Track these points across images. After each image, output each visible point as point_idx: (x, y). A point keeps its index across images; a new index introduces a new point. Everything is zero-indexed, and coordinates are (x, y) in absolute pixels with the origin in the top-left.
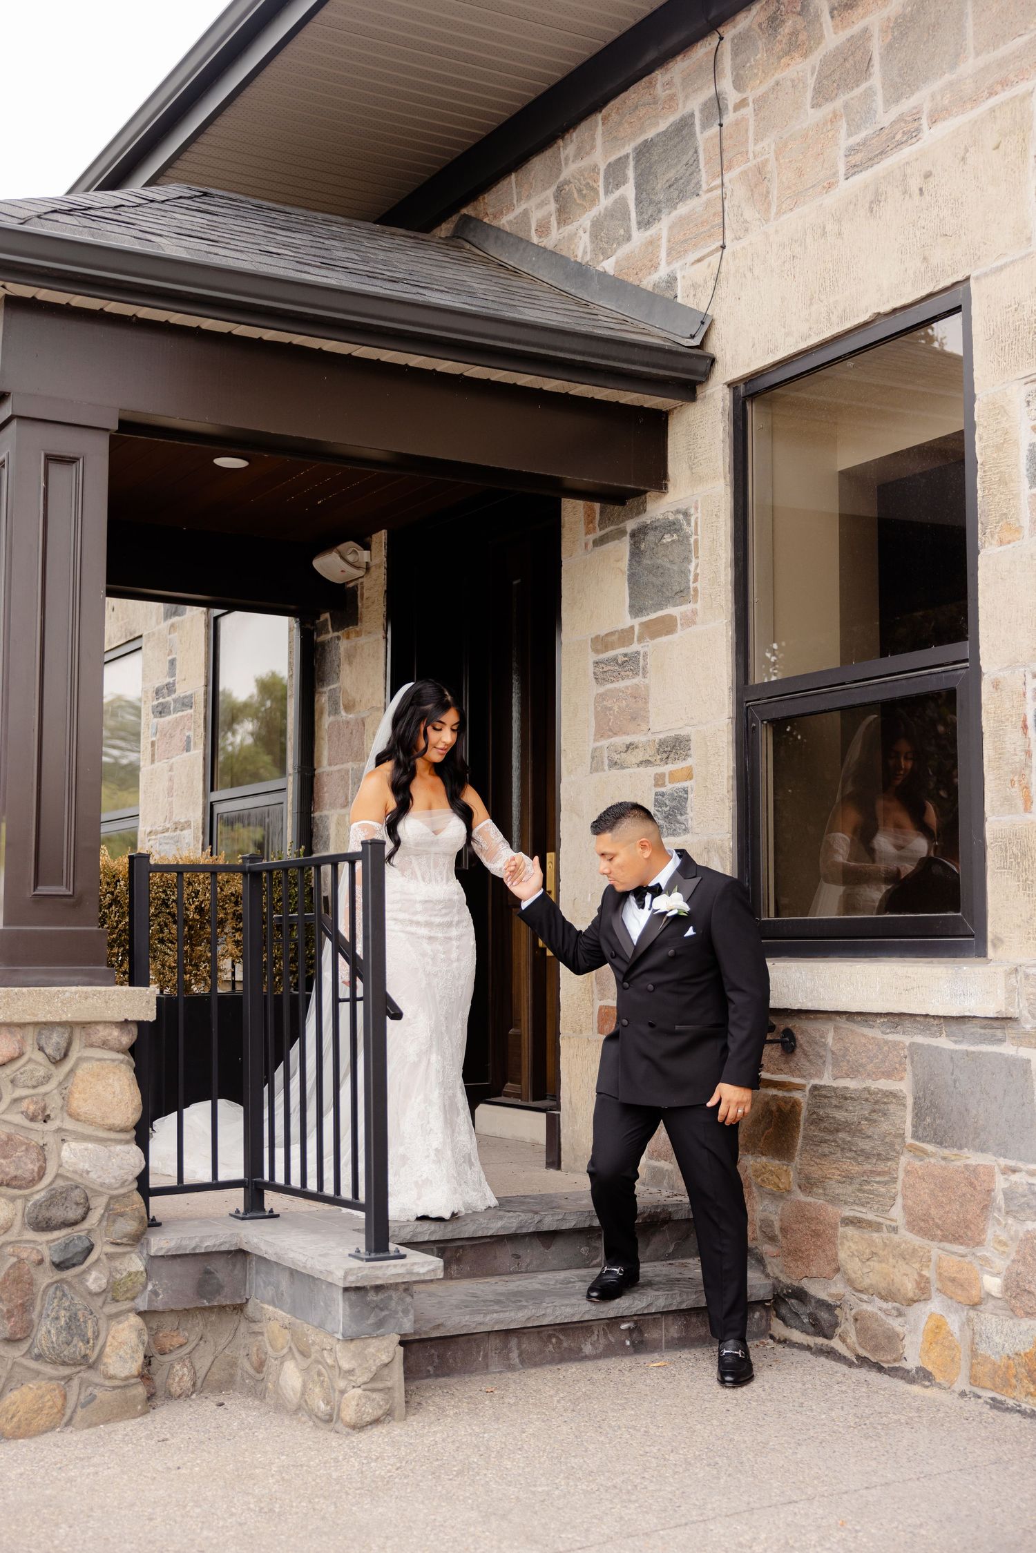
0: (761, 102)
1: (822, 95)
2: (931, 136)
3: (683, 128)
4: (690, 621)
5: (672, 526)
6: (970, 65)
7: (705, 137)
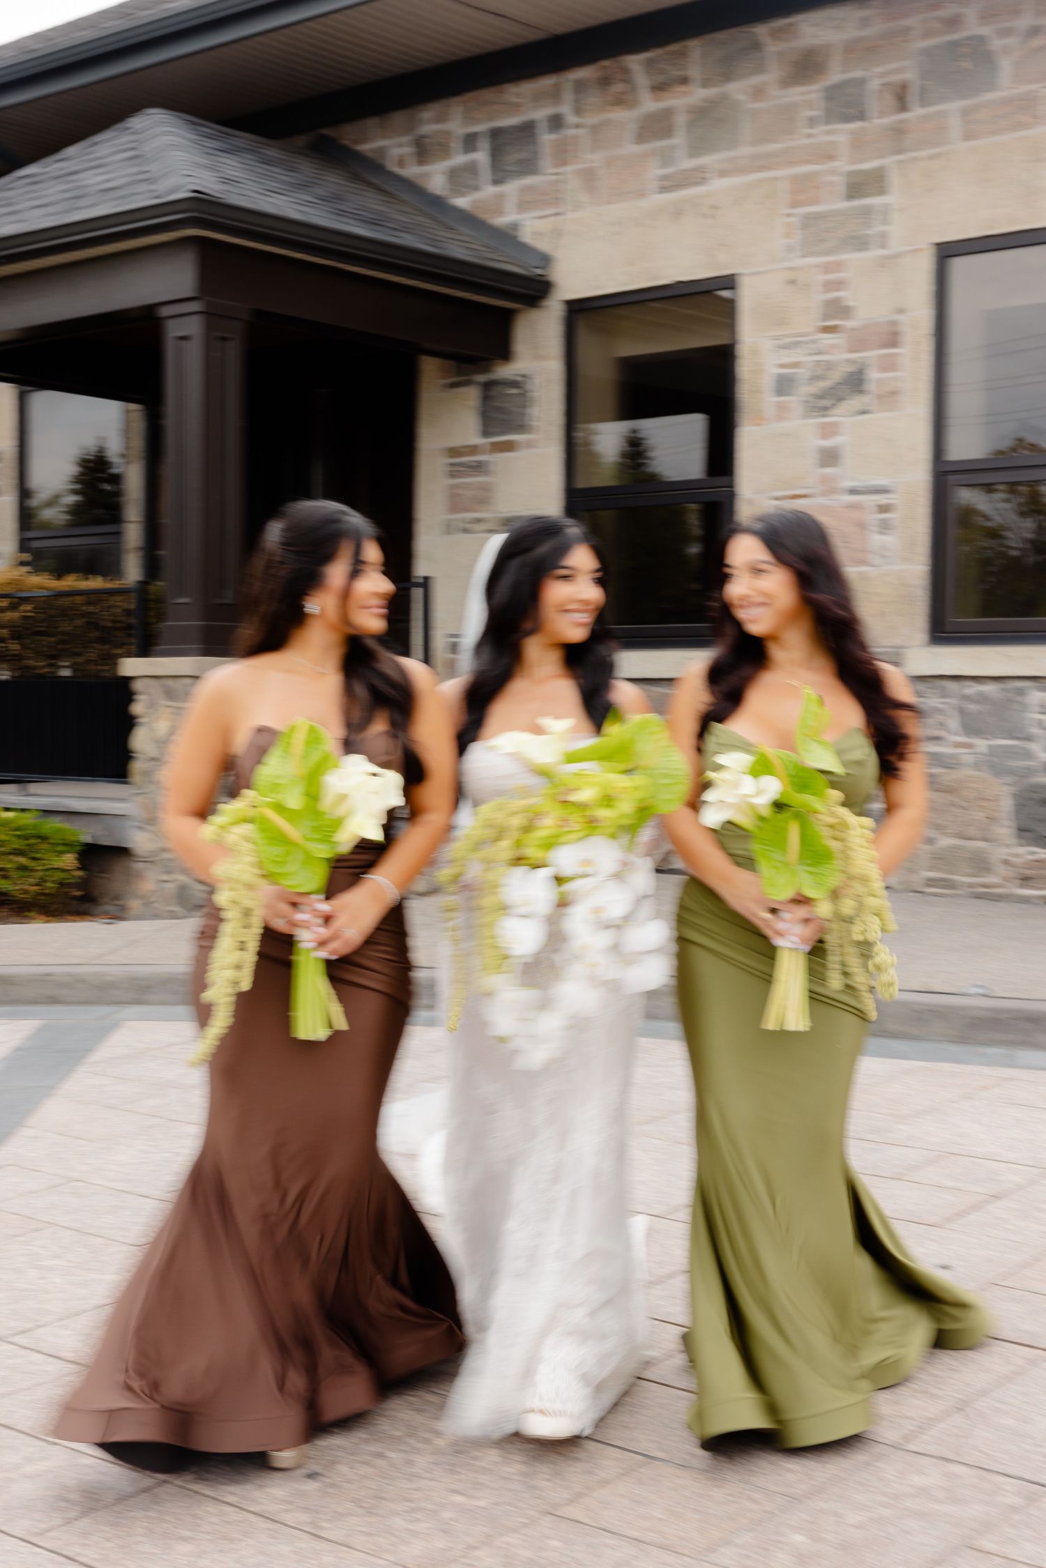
0: (595, 129)
1: (641, 138)
2: (718, 184)
3: (527, 129)
4: (529, 445)
5: (514, 384)
6: (744, 151)
7: (547, 139)
